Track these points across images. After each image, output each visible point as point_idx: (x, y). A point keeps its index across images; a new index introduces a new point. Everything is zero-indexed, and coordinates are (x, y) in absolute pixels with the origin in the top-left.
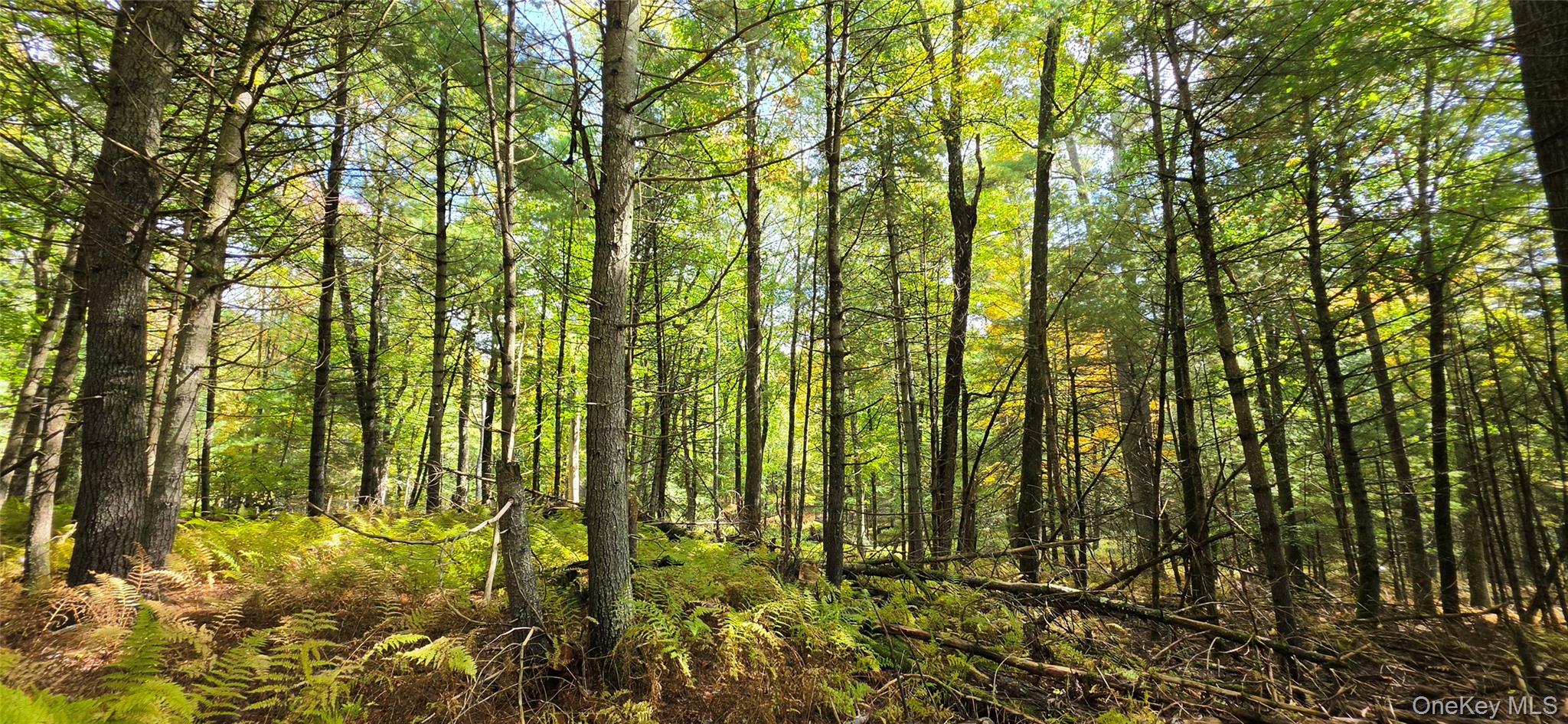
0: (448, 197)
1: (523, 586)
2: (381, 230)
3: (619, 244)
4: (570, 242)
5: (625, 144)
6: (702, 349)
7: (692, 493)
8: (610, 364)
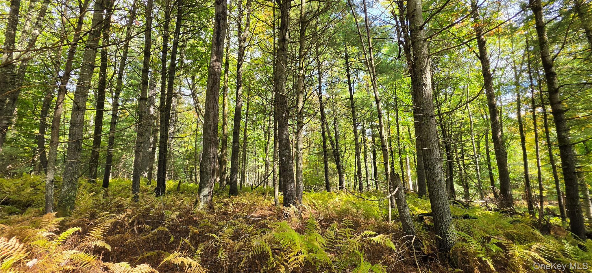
0: (352, 85)
1: (407, 219)
2: (334, 101)
3: (426, 83)
4: (395, 90)
5: (422, 42)
6: (462, 122)
7: (467, 187)
8: (430, 132)
